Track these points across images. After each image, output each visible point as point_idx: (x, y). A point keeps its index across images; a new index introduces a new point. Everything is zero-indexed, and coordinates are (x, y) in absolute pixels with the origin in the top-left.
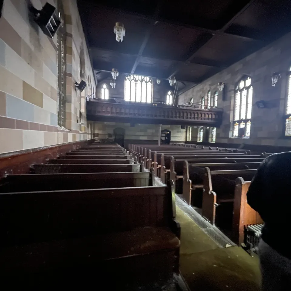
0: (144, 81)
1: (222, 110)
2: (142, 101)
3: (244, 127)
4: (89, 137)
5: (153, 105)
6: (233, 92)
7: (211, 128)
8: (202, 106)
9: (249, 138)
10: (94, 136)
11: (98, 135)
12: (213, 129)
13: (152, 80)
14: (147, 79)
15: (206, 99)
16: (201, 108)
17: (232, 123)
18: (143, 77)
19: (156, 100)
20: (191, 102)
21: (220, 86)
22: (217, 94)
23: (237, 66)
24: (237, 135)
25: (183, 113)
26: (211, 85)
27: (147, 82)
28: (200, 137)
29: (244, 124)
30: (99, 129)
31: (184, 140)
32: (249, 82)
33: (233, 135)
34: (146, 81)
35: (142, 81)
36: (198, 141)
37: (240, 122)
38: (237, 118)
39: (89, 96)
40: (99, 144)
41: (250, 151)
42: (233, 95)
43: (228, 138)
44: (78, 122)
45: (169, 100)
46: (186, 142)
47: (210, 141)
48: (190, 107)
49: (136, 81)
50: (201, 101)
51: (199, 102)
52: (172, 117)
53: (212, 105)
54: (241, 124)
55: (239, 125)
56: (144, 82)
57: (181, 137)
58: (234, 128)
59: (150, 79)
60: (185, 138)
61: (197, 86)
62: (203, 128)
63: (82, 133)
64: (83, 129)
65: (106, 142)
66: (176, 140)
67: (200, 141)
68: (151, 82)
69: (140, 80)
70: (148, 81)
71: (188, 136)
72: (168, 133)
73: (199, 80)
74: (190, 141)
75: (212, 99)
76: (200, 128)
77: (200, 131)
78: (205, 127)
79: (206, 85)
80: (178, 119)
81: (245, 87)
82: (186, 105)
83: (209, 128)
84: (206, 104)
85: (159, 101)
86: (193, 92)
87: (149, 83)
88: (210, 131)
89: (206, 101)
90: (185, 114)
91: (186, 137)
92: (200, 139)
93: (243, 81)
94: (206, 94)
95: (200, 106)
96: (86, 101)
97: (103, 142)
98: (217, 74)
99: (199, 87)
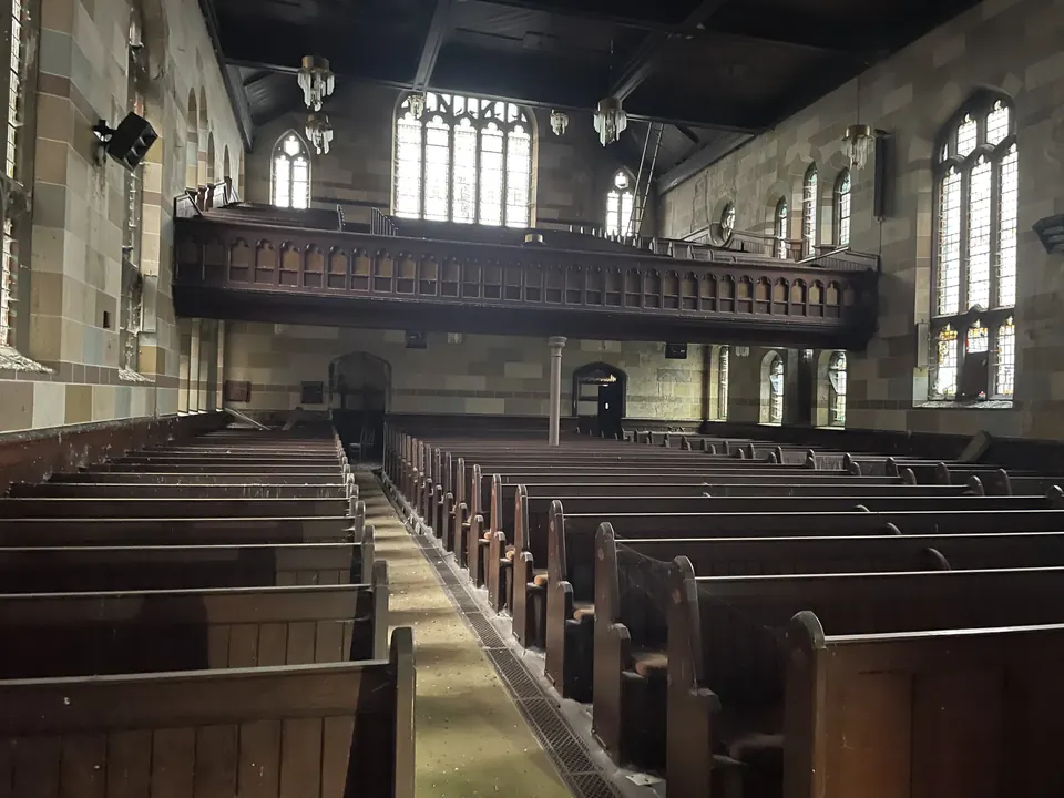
0: (493, 119)
1: (874, 264)
2: (483, 222)
3: (985, 349)
4: (189, 403)
5: (528, 238)
6: (925, 173)
7: (826, 354)
8: (776, 242)
9: (1009, 405)
10: (226, 399)
11: (247, 391)
12: (834, 358)
13: (533, 116)
14: (508, 110)
15: (797, 207)
16: (775, 252)
17: (923, 328)
18: (485, 103)
19: (555, 214)
20: (724, 226)
21: (854, 143)
22: (847, 186)
23: (943, 45)
24: (953, 390)
25: (657, 280)
26: (819, 139)
27: (506, 127)
28: (772, 401)
29: (986, 334)
30: (255, 361)
31: (696, 416)
32: (999, 123)
33: (931, 391)
34: (501, 118)
35: (480, 123)
36: (764, 422)
37: (962, 322)
38: (950, 306)
39: (193, 194)
40: (250, 436)
41: (1005, 472)
42: (929, 190)
43: (907, 403)
44: (106, 325)
45: (620, 214)
46: (705, 427)
47: (820, 419)
48: (722, 249)
49: (451, 119)
50: (771, 218)
51: (765, 226)
52: (617, 300)
53: (827, 240)
54: (971, 333)
55: (962, 340)
56: (492, 126)
57: (677, 400)
58: (935, 355)
59: (522, 111)
60: (699, 404)
61: (753, 144)
62: (784, 356)
63: (138, 383)
64: (149, 361)
65: (286, 428)
66: (653, 415)
67: (771, 419)
68: (528, 128)
69: (472, 119)
70: (511, 119)
71: (713, 394)
72: (613, 379)
73: (761, 115)
74: (723, 420)
75: (828, 210)
76: (772, 353)
77: (772, 372)
78: (793, 352)
79: (795, 141)
80: (648, 309)
81: (986, 146)
82: (703, 241)
83: (816, 356)
84: (796, 236)
85: (570, 223)
86: (733, 173)
87: (519, 129)
88: (821, 371)
89: (796, 221)
90: (685, 286)
91: (705, 401)
92: (773, 412)
93: (972, 118)
94: (799, 185)
95: (770, 242)
96: (169, 218)
97: (276, 425)
98: (849, 88)
99: (761, 151)
